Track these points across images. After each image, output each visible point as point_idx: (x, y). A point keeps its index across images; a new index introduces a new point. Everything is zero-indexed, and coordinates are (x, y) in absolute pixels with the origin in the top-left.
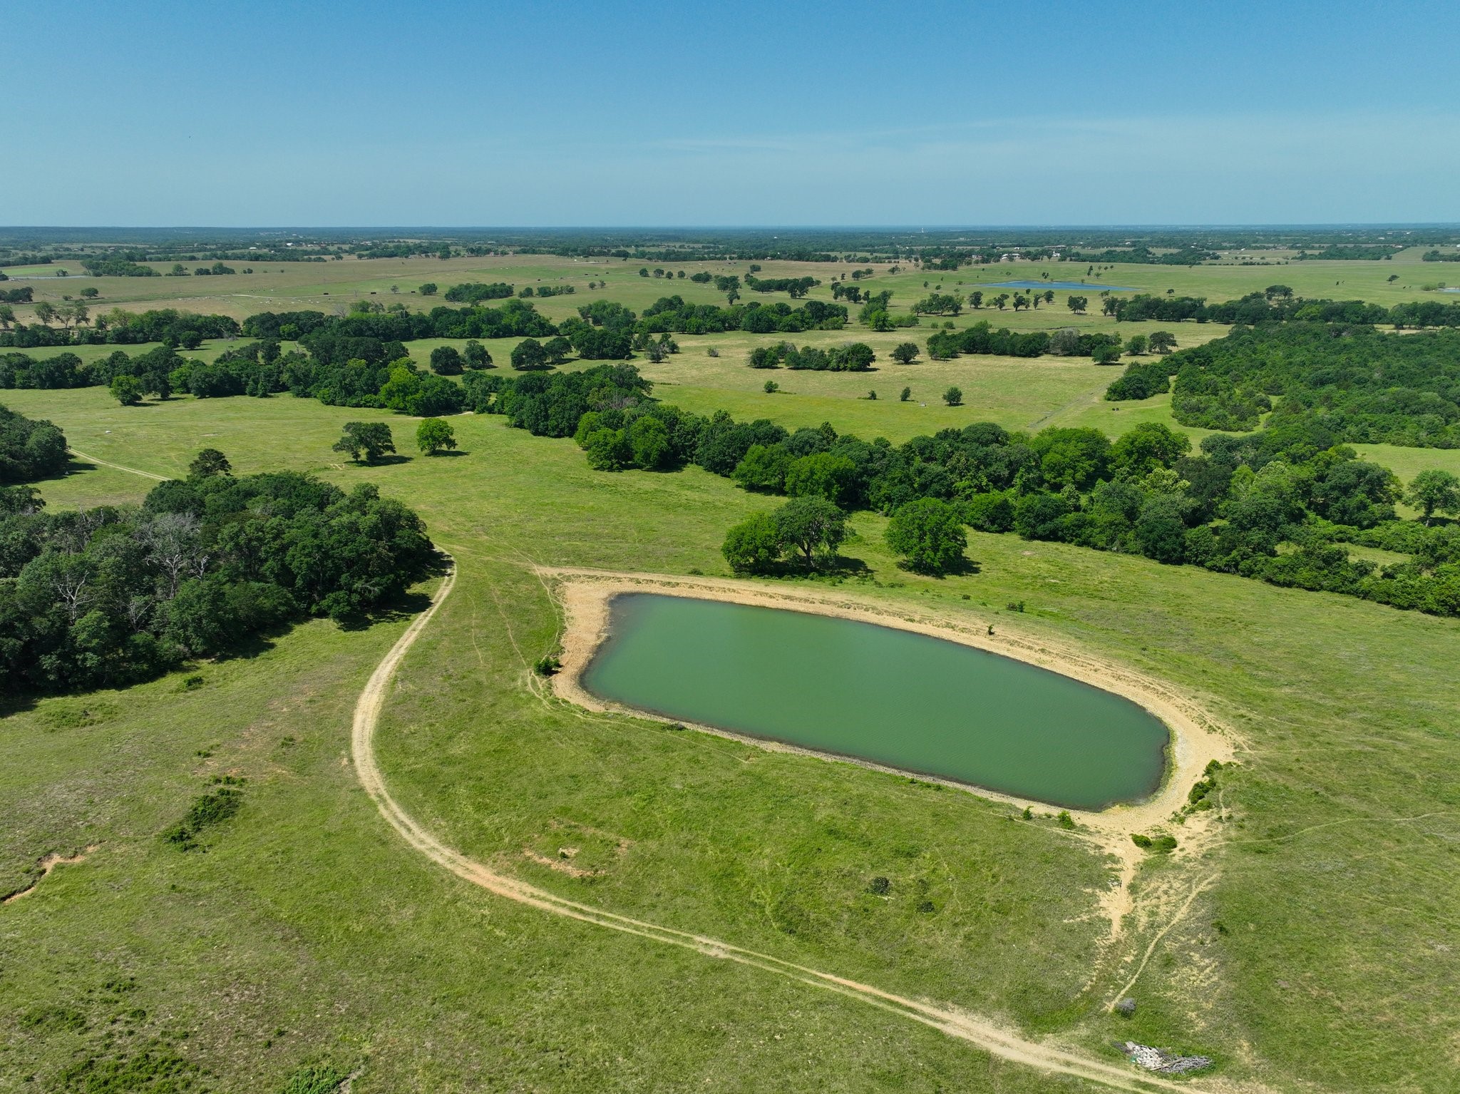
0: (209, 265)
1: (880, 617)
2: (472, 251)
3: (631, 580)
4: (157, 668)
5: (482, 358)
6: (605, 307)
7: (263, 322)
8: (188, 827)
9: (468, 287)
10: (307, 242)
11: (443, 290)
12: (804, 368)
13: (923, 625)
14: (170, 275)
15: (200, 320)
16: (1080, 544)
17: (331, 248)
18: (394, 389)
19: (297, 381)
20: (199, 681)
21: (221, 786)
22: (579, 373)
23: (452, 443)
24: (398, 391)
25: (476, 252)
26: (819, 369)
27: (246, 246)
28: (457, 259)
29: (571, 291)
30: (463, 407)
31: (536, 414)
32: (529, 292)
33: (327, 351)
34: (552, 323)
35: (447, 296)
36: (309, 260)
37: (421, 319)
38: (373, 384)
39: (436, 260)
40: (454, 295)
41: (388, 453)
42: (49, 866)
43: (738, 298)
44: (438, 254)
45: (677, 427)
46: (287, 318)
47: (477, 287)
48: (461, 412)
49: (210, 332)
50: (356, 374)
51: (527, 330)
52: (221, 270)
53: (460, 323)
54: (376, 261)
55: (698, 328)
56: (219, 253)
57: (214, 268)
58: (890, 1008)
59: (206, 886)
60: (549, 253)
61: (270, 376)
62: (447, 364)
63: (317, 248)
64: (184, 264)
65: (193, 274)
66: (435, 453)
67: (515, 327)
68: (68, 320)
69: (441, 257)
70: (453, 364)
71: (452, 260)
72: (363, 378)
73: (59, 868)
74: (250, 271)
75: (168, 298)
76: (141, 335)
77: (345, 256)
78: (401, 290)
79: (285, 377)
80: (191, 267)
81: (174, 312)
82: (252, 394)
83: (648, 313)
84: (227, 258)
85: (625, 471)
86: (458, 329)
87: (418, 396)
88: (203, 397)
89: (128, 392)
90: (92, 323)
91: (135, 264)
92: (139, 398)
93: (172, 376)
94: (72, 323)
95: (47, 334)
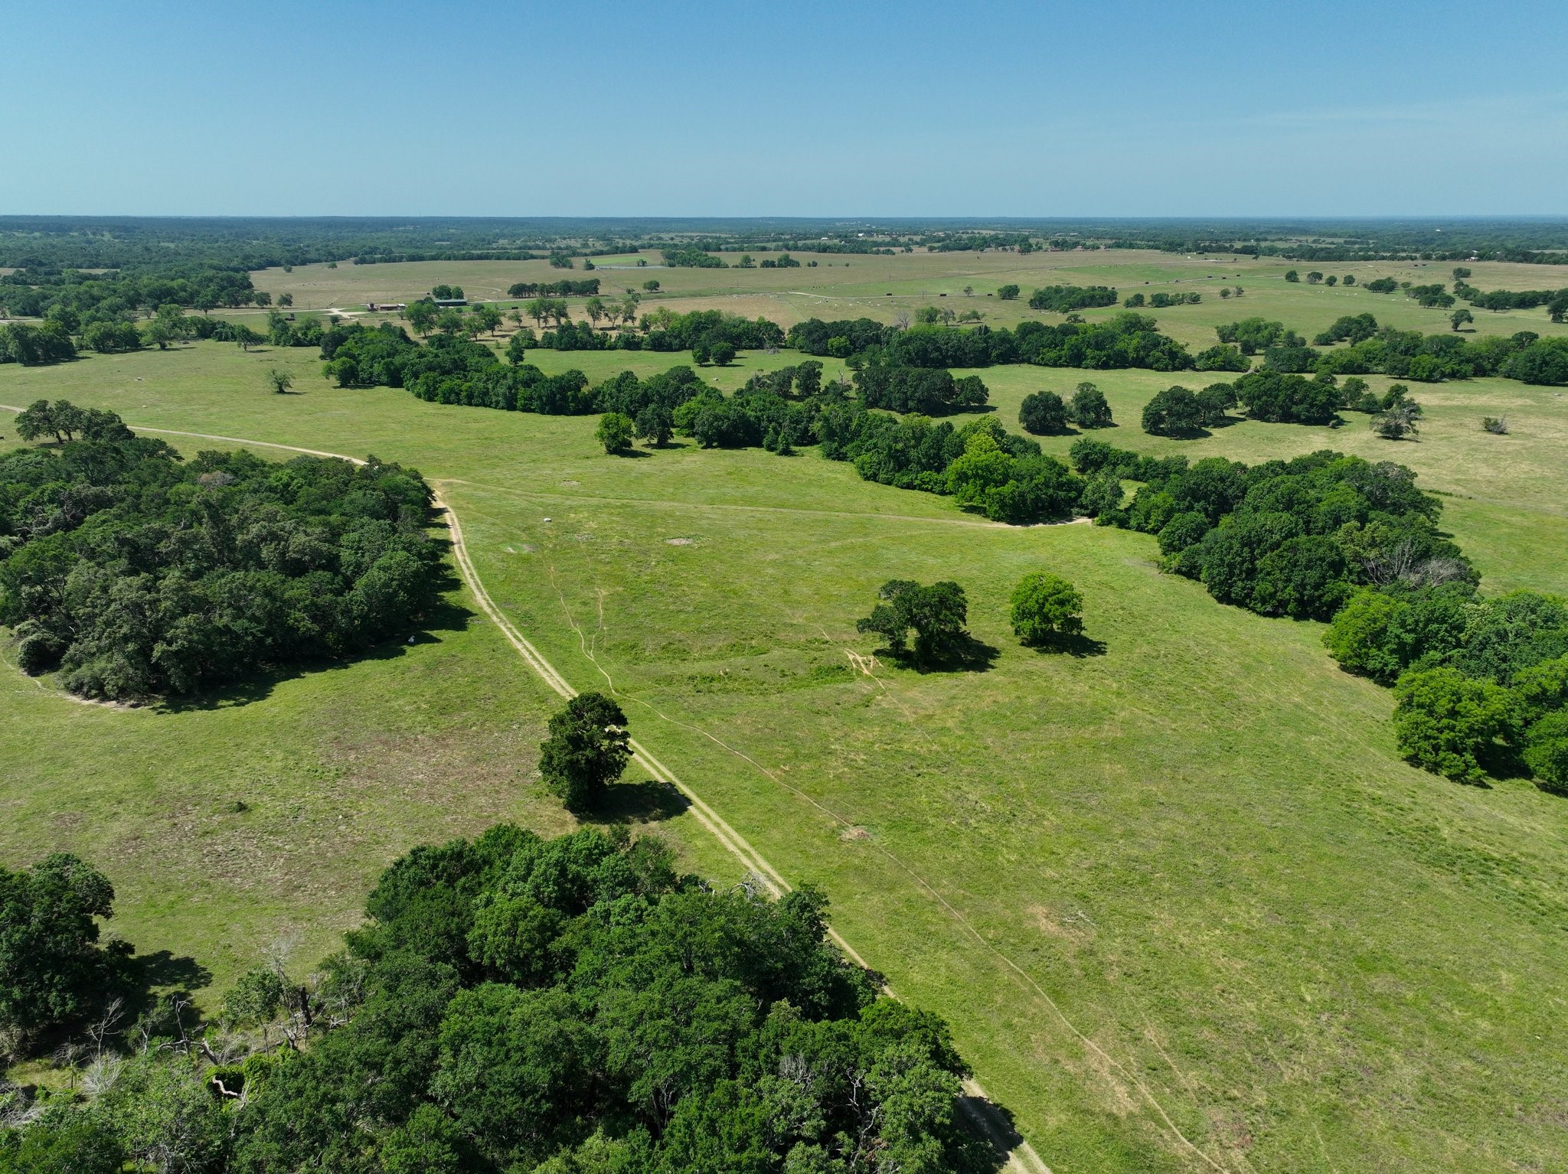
0: (775, 256)
2: (1056, 244)
5: (1095, 411)
6: (1259, 329)
7: (810, 333)
9: (1058, 290)
10: (878, 232)
11: (1026, 294)
14: (737, 267)
15: (742, 326)
17: (902, 240)
18: (970, 473)
19: (831, 434)
22: (1283, 463)
23: (1075, 624)
24: (976, 476)
25: (1060, 245)
27: (818, 236)
28: (1040, 254)
29: (1195, 300)
30: (1075, 510)
31: (1231, 566)
32: (1138, 300)
33: (878, 384)
34: (1188, 351)
35: (1032, 302)
36: (877, 253)
37: (1004, 338)
38: (937, 456)
39: (1016, 254)
40: (1041, 301)
43: (1470, 320)
44: (1017, 247)
46: (839, 328)
47: (1072, 291)
48: (1069, 517)
49: (751, 341)
50: (914, 437)
51: (1150, 360)
52: (787, 263)
53: (1056, 346)
54: (947, 254)
55: (1431, 372)
56: (791, 243)
57: (780, 260)
60: (1150, 247)
61: (798, 422)
62: (1044, 418)
63: (888, 239)
64: (752, 255)
65: (759, 266)
67: (1132, 355)
68: (615, 318)
69: (1022, 252)
70: (1053, 419)
71: (1033, 255)
72: (924, 446)
74: (815, 264)
75: (724, 294)
76: (677, 341)
77: (915, 248)
78: (976, 292)
79: (816, 426)
80: (758, 258)
81: (718, 314)
82: (770, 449)
83: (1325, 340)
84: (796, 248)
86: (1053, 354)
87: (1006, 489)
88: (709, 446)
89: (614, 436)
90: (637, 323)
91: (710, 254)
92: (630, 444)
93: (679, 411)
94: (619, 321)
95: (585, 336)
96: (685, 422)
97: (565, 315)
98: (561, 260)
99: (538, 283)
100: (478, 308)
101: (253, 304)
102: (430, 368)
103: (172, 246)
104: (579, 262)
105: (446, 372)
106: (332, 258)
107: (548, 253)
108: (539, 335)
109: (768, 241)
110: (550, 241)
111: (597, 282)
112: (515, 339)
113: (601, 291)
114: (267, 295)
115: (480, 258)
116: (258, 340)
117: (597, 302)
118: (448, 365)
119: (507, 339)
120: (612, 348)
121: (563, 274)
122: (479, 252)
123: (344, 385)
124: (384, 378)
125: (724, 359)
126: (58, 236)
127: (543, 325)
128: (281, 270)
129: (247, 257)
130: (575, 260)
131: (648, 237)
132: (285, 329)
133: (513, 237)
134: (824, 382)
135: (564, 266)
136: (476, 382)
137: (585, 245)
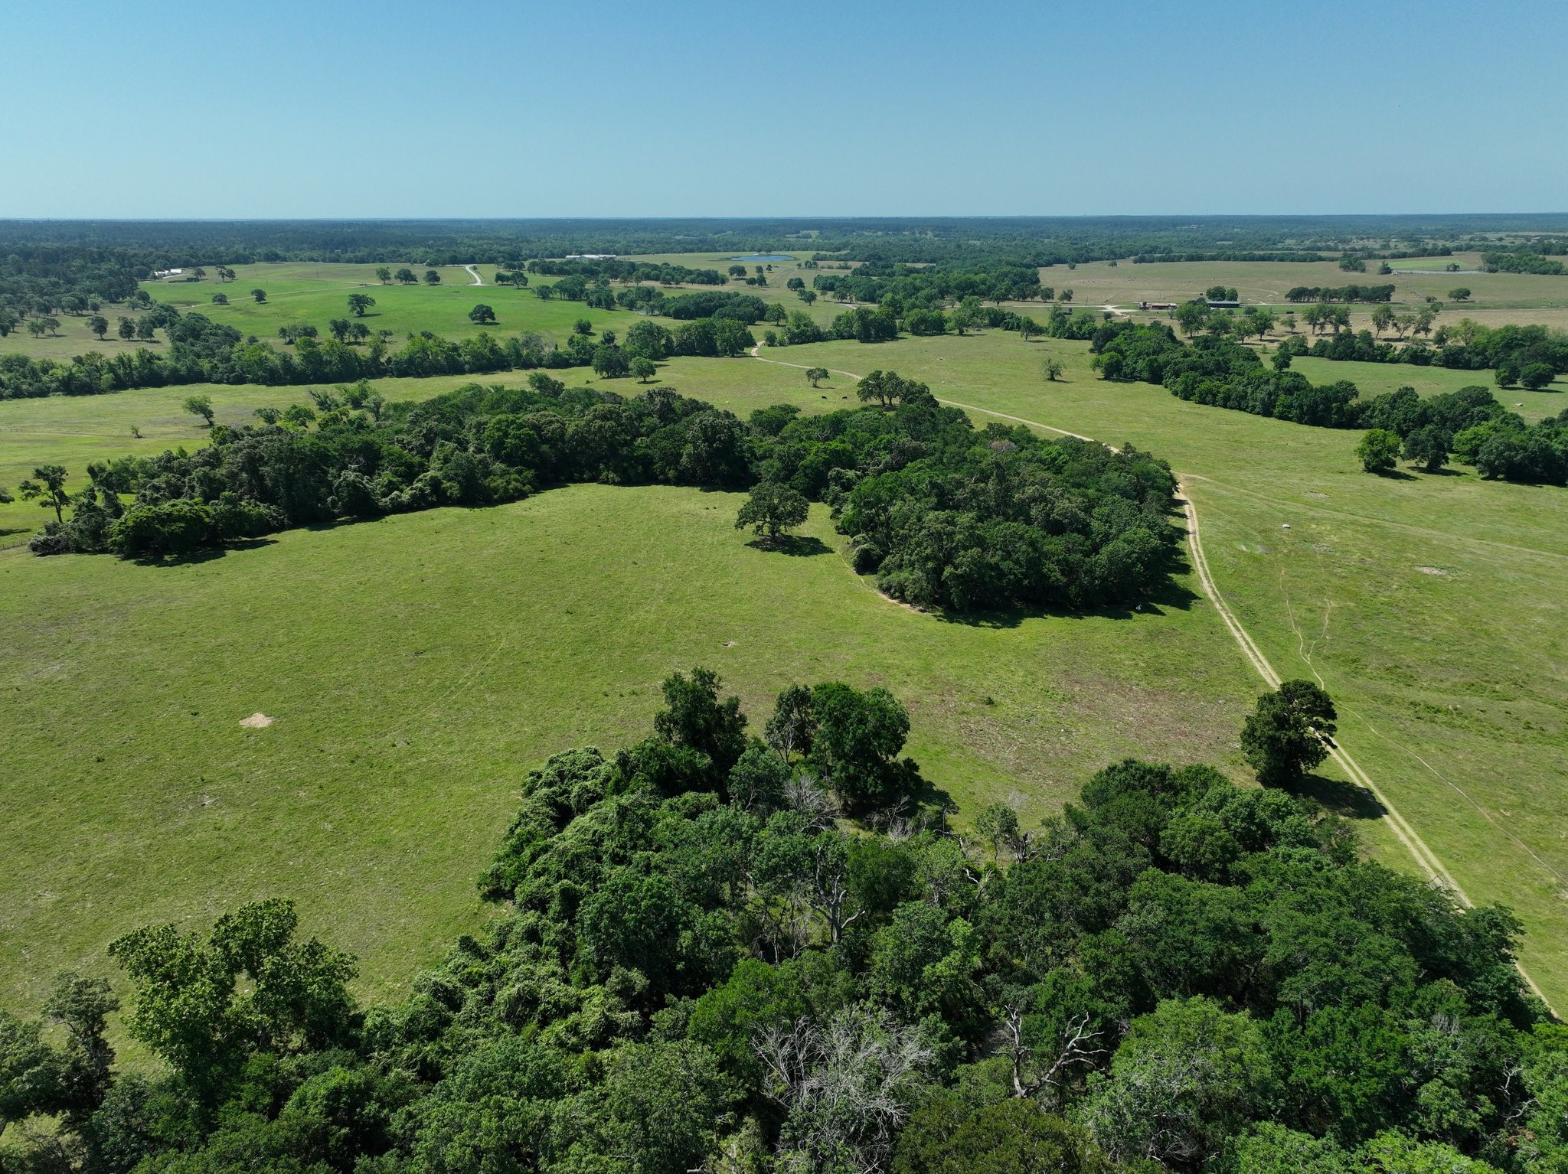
68: (1405, 329)
76: (1478, 359)
81: (1543, 329)
88: (1492, 477)
89: (1377, 454)
90: (1431, 336)
91: (1550, 258)
92: (1393, 464)
93: (1463, 436)
94: (1409, 333)
95: (1365, 347)
96: (1467, 448)
97: (1346, 323)
98: (1352, 263)
99: (1322, 287)
100: (1251, 311)
101: (1038, 298)
102: (1193, 368)
103: (978, 243)
104: (1374, 265)
105: (1207, 373)
106: (1114, 256)
107: (1339, 254)
108: (1311, 342)
110: (1344, 241)
111: (1391, 288)
112: (1284, 345)
113: (1394, 298)
114: (1052, 290)
115: (1262, 258)
116: (1039, 331)
117: (1386, 309)
118: (1211, 367)
119: (1276, 344)
120: (1393, 361)
121: (1352, 279)
122: (1263, 253)
123: (1107, 378)
124: (1145, 375)
125: (1538, 383)
127: (1318, 331)
128: (1066, 267)
129: (1038, 255)
130: (1369, 263)
131: (1469, 237)
132: (1063, 322)
133: (1302, 237)
135: (1356, 269)
136: (1236, 385)
137: (1385, 247)
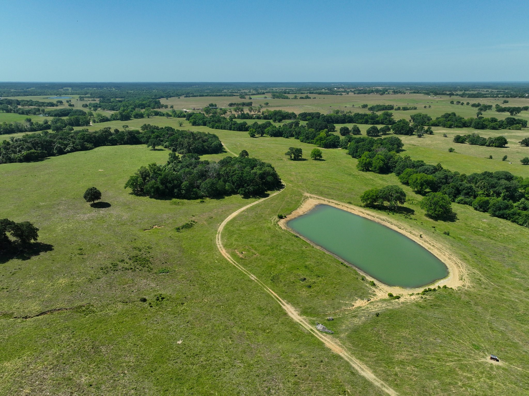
0: (304, 96)
1: (392, 225)
2: (395, 92)
3: (328, 201)
4: (197, 197)
5: (357, 131)
6: (420, 115)
7: (302, 115)
8: (181, 228)
9: (378, 106)
10: (342, 88)
11: (369, 107)
12: (475, 144)
13: (403, 230)
14: (293, 99)
16: (513, 222)
17: (348, 90)
20: (204, 202)
21: (192, 222)
23: (321, 157)
26: (481, 145)
27: (321, 89)
29: (415, 109)
30: (339, 146)
32: (398, 109)
35: (368, 109)
36: (337, 94)
39: (379, 95)
40: (371, 108)
41: (300, 158)
42: (154, 227)
43: (481, 114)
45: (391, 160)
47: (381, 106)
48: (337, 148)
49: (288, 117)
51: (384, 122)
52: (307, 97)
53: (362, 119)
56: (312, 91)
57: (305, 97)
58: (276, 299)
59: (175, 238)
61: (291, 132)
62: (345, 132)
63: (343, 90)
64: (297, 95)
65: (299, 98)
66: (316, 159)
67: (380, 121)
69: (381, 94)
70: (347, 132)
71: (384, 95)
72: (312, 135)
73: (156, 228)
74: (315, 98)
75: (285, 106)
77: (350, 93)
78: (355, 106)
79: (294, 133)
80: (299, 96)
82: (284, 137)
84: (310, 93)
85: (368, 172)
86: (361, 121)
87: (324, 142)
88: (271, 136)
89: (252, 133)
90: (261, 113)
91: (285, 95)
92: (255, 135)
93: (266, 130)
94: (256, 113)
95: (248, 116)
96: (267, 132)
97: (243, 111)
98: (242, 97)
99: (236, 103)
100: (221, 109)
101: (164, 108)
102: (213, 121)
103: (132, 92)
104: (247, 97)
105: (216, 122)
106: (178, 95)
107: (238, 94)
108: (236, 116)
109: (306, 91)
110: (239, 90)
111: (252, 103)
112: (230, 116)
113: (253, 105)
114: (167, 106)
115: (219, 96)
116: (171, 116)
117: (251, 108)
118: (217, 121)
119: (229, 117)
120: (254, 119)
121: (243, 101)
122: (219, 94)
123: (193, 125)
124: (202, 124)
125: (280, 121)
126: (101, 89)
127: (237, 113)
128: (165, 99)
129: (156, 95)
130: (246, 96)
131: (269, 89)
132: (176, 113)
133: (228, 89)
134: (300, 125)
135: (243, 98)
136: (223, 124)
137: (250, 92)
